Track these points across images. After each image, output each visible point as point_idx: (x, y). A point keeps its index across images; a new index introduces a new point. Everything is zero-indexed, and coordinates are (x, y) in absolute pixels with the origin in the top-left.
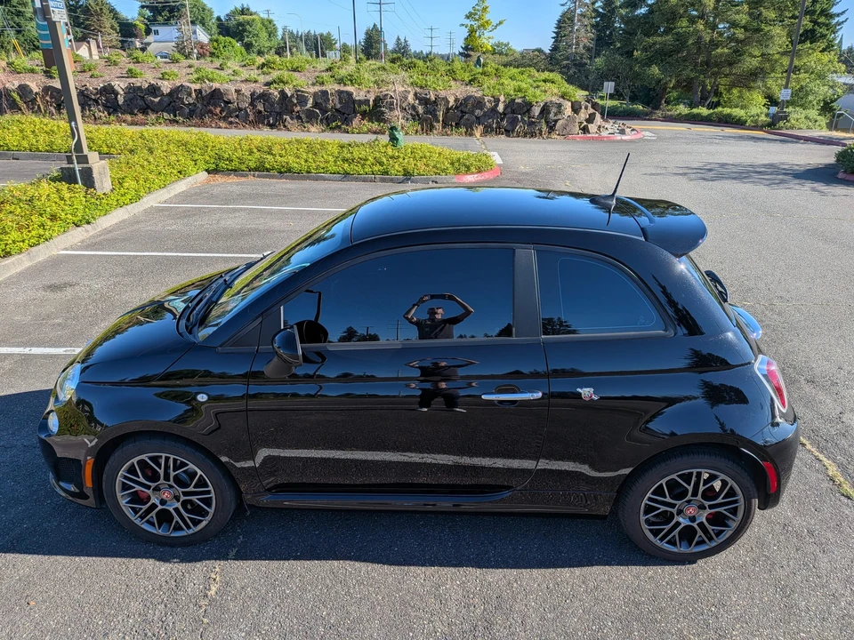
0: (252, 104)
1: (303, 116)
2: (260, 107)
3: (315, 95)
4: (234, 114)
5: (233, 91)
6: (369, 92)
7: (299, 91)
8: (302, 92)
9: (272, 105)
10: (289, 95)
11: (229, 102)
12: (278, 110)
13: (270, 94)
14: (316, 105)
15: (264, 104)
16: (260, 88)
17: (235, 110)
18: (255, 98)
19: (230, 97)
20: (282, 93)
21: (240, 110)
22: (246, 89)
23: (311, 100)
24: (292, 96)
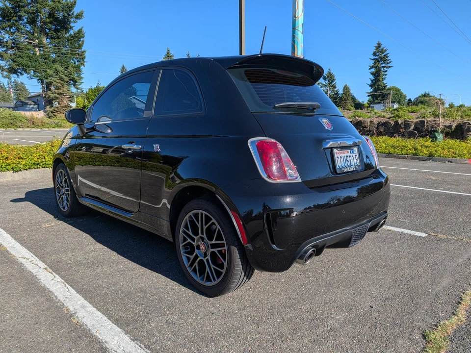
0: (377, 128)
1: (406, 135)
2: (382, 130)
3: (416, 123)
4: (366, 133)
5: (369, 122)
6: (453, 121)
7: (407, 121)
8: (409, 121)
9: (389, 129)
10: (400, 123)
11: (365, 127)
12: (392, 131)
13: (389, 123)
14: (416, 128)
15: (384, 128)
16: (383, 120)
17: (367, 131)
18: (380, 124)
19: (366, 125)
20: (396, 122)
21: (370, 131)
22: (376, 121)
23: (413, 126)
24: (402, 123)
